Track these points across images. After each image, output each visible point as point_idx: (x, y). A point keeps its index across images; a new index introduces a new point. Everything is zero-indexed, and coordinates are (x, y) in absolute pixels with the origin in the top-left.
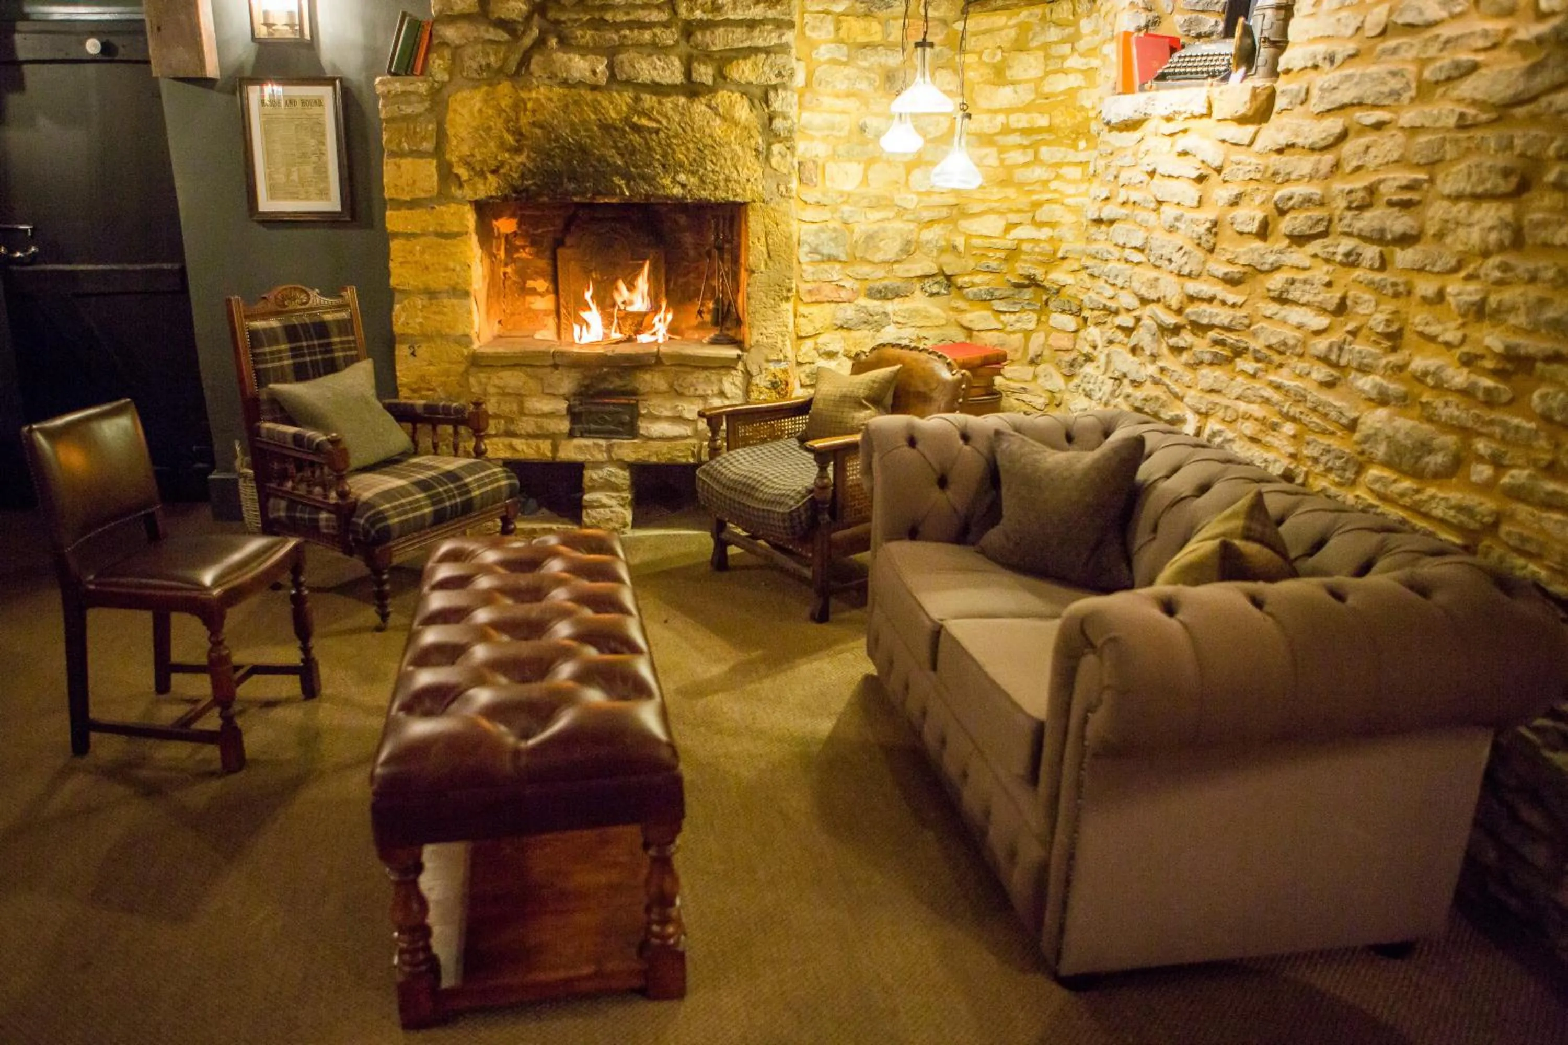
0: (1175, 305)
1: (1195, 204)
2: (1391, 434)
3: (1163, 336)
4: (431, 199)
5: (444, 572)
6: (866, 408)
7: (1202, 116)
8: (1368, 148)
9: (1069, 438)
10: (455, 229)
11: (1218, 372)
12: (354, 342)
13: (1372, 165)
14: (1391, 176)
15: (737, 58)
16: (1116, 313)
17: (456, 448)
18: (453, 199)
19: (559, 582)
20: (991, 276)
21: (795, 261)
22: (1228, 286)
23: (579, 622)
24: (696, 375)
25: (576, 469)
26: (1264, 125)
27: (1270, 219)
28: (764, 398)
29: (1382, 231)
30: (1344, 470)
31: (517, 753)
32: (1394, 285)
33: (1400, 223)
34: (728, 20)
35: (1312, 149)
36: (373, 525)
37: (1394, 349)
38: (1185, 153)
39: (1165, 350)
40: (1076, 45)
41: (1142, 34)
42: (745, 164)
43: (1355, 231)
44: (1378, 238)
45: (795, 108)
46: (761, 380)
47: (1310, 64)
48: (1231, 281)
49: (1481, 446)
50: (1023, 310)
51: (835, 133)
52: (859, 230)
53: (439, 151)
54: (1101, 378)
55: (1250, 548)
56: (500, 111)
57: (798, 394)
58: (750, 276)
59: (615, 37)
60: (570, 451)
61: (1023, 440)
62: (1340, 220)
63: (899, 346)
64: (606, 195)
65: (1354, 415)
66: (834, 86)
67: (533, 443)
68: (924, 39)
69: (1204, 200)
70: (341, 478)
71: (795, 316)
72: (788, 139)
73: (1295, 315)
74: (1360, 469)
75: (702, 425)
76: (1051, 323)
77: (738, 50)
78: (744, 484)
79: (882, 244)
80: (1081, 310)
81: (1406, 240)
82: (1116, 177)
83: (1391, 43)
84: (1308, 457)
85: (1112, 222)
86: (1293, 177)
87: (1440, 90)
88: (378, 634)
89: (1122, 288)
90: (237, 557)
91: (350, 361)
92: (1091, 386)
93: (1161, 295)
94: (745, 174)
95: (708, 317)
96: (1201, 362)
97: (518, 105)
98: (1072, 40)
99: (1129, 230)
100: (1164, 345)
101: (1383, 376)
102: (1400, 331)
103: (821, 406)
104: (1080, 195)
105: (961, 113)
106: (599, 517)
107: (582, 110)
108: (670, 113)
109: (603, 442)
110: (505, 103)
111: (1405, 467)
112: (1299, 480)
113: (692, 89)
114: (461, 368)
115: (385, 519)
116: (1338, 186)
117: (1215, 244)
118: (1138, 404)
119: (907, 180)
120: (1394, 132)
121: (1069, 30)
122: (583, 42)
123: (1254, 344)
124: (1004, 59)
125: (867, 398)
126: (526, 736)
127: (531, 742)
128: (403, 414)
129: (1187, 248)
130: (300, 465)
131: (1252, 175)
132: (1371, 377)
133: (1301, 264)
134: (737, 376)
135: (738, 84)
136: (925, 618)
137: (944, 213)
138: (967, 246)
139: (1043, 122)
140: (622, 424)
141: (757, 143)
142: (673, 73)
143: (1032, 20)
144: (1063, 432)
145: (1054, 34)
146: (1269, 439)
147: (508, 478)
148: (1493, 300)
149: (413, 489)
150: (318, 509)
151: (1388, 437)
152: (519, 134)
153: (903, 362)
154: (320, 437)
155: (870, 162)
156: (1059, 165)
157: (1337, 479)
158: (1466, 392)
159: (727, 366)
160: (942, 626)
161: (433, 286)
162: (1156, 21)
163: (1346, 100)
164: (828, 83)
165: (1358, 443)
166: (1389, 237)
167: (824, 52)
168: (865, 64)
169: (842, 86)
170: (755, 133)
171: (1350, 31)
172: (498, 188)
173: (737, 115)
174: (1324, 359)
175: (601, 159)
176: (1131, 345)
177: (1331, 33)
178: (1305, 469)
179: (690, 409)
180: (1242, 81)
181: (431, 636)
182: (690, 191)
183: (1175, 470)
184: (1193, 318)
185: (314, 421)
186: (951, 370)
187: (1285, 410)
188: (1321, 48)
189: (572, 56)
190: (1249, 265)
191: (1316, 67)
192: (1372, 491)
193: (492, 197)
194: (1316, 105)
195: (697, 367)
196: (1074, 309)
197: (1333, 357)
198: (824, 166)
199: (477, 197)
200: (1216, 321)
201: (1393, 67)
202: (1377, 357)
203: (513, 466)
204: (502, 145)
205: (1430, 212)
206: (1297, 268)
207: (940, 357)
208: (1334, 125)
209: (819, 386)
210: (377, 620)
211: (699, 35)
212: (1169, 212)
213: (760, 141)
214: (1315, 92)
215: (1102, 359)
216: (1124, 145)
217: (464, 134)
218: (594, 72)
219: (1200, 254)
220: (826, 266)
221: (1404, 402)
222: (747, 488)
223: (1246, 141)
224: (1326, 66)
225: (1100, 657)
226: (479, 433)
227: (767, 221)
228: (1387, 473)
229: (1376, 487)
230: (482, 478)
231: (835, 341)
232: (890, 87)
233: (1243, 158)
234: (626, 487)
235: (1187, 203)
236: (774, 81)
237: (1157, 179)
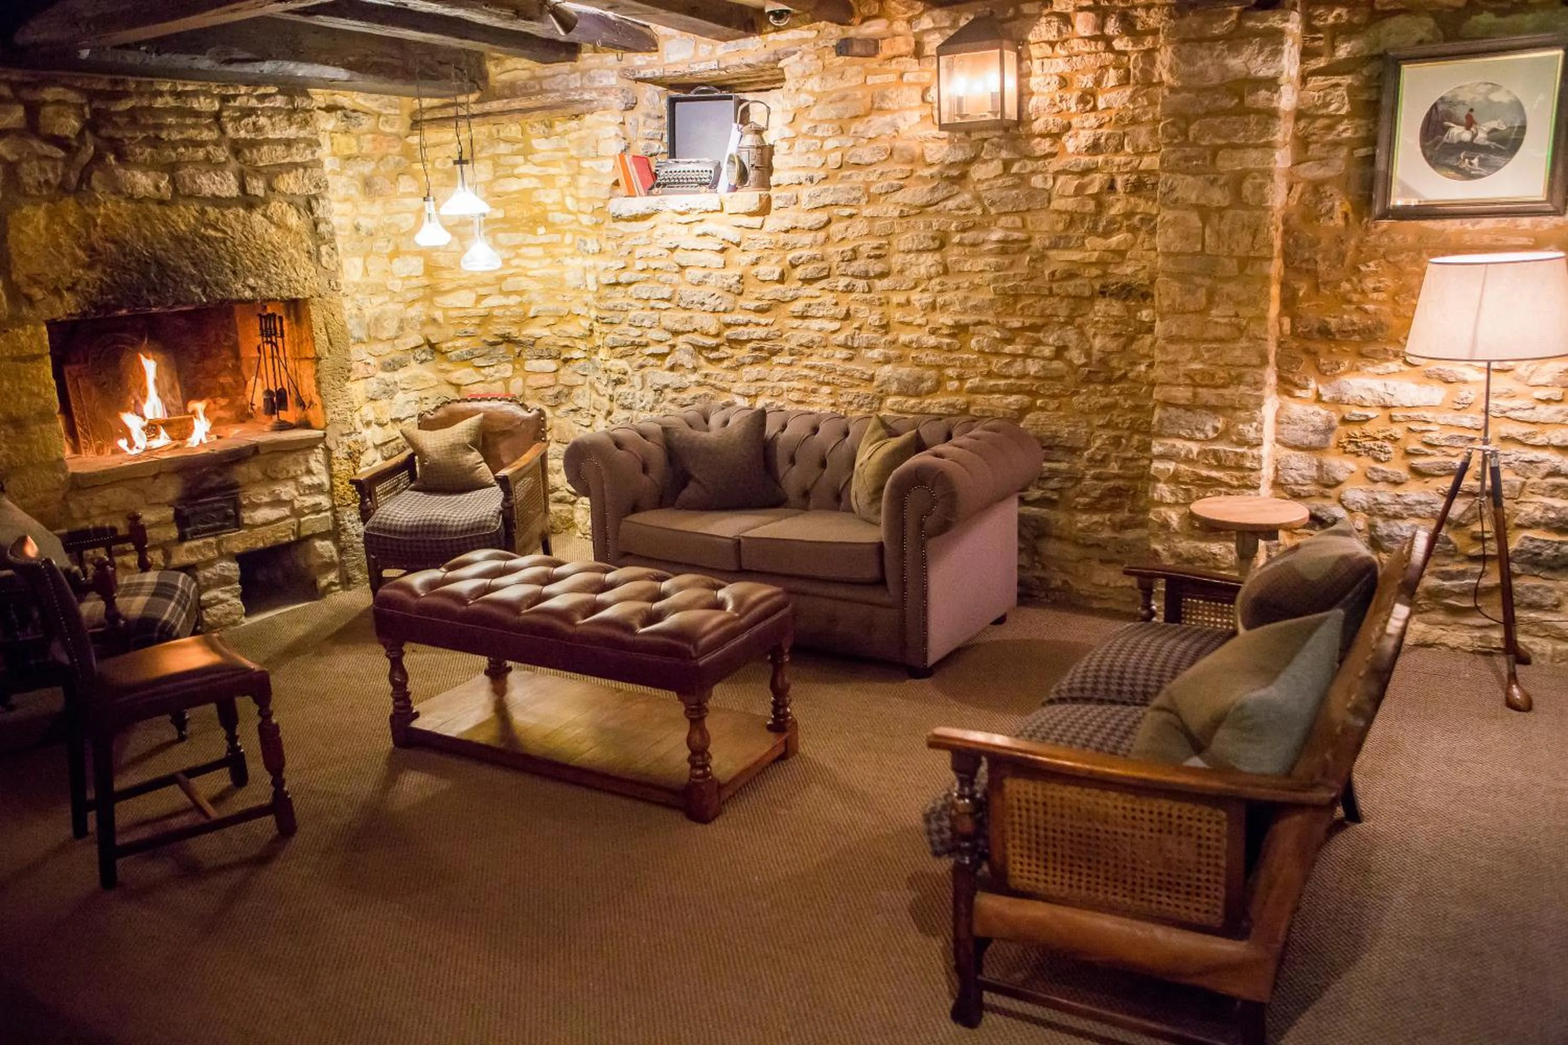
0: (713, 331)
1: (721, 266)
2: (898, 377)
3: (702, 353)
7: (714, 212)
8: (847, 228)
10: (34, 352)
11: (759, 368)
13: (851, 238)
14: (865, 242)
15: (281, 173)
16: (647, 345)
18: (26, 320)
20: (469, 340)
21: (350, 345)
22: (759, 314)
24: (285, 459)
26: (768, 217)
27: (786, 271)
28: (344, 469)
29: (867, 272)
30: (872, 403)
32: (879, 299)
33: (878, 267)
34: (269, 139)
35: (810, 230)
37: (887, 333)
38: (705, 235)
39: (705, 363)
40: (530, 158)
42: (301, 266)
43: (849, 273)
44: (866, 276)
45: (330, 213)
46: (340, 453)
47: (794, 182)
48: (760, 311)
49: (950, 372)
50: (499, 362)
52: (370, 314)
54: (639, 393)
56: (68, 228)
58: (317, 363)
59: (174, 155)
60: (183, 556)
62: (837, 268)
64: (185, 304)
65: (871, 372)
66: (340, 193)
68: (460, 158)
69: (728, 263)
72: (333, 241)
73: (815, 324)
74: (882, 400)
76: (527, 368)
77: (281, 165)
79: (385, 324)
81: (882, 275)
82: (630, 253)
83: (846, 173)
84: (844, 403)
85: (630, 284)
86: (799, 246)
87: (882, 198)
89: (650, 328)
93: (697, 327)
94: (302, 273)
96: (743, 364)
97: (87, 222)
98: (524, 153)
99: (651, 288)
100: (704, 359)
101: (883, 348)
102: (888, 323)
106: (219, 613)
107: (153, 223)
108: (234, 223)
109: (211, 540)
110: (72, 219)
111: (910, 392)
113: (249, 202)
114: (60, 496)
116: (830, 250)
117: (743, 290)
120: (861, 219)
122: (141, 158)
123: (787, 346)
125: (472, 443)
129: (718, 294)
131: (767, 246)
132: (876, 350)
133: (814, 295)
134: (319, 453)
135: (284, 194)
137: (421, 292)
138: (446, 317)
140: (228, 518)
142: (229, 187)
146: (811, 399)
148: (940, 300)
151: (896, 380)
152: (91, 249)
153: (484, 411)
158: (937, 347)
159: (308, 446)
160: (737, 537)
161: (15, 414)
162: (629, 146)
163: (827, 202)
165: (878, 387)
166: (872, 274)
168: (351, 173)
169: (343, 193)
170: (305, 237)
171: (818, 166)
172: (78, 305)
173: (288, 223)
174: (845, 346)
175: (178, 270)
176: (666, 365)
177: (804, 165)
178: (844, 409)
179: (287, 492)
180: (733, 189)
182: (258, 292)
184: (731, 337)
187: (820, 380)
188: (803, 174)
189: (134, 172)
190: (774, 300)
191: (800, 184)
194: (805, 204)
195: (286, 452)
196: (553, 354)
197: (850, 343)
200: (753, 337)
201: (851, 185)
202: (876, 339)
204: (75, 261)
205: (893, 260)
206: (811, 297)
208: (823, 216)
211: (244, 153)
212: (695, 273)
213: (311, 244)
214: (803, 198)
215: (637, 380)
216: (631, 231)
218: (157, 188)
219: (730, 297)
220: (358, 347)
221: (900, 359)
223: (758, 227)
224: (808, 183)
226: (144, 546)
227: (324, 310)
228: (899, 398)
229: (895, 407)
231: (370, 412)
232: (370, 192)
233: (757, 236)
234: (237, 578)
235: (714, 266)
236: (314, 192)
237: (677, 252)
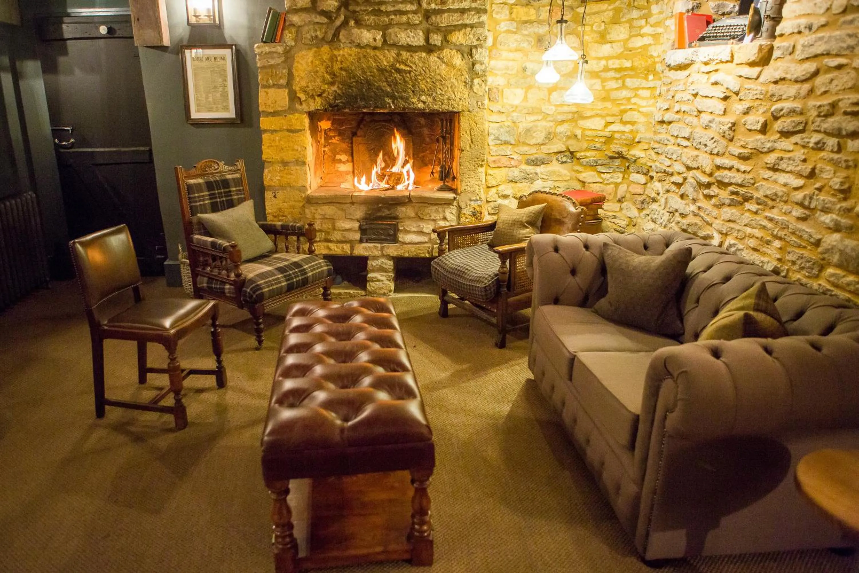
0: (708, 171)
1: (722, 113)
2: (842, 249)
3: (700, 188)
4: (285, 111)
5: (296, 322)
6: (527, 227)
7: (727, 62)
8: (832, 80)
9: (646, 247)
10: (298, 128)
11: (734, 210)
12: (243, 190)
13: (834, 90)
14: (846, 97)
15: (455, 31)
16: (672, 175)
17: (298, 248)
18: (296, 111)
19: (360, 329)
20: (596, 152)
21: (486, 144)
22: (741, 161)
23: (373, 353)
24: (430, 208)
25: (364, 260)
26: (766, 67)
27: (768, 122)
28: (468, 222)
29: (840, 130)
30: (812, 269)
31: (342, 430)
32: (846, 161)
33: (851, 125)
34: (450, 9)
35: (796, 81)
36: (254, 293)
37: (845, 199)
38: (716, 83)
39: (701, 197)
40: (649, 20)
41: (690, 14)
42: (458, 90)
43: (822, 130)
44: (837, 133)
45: (487, 58)
46: (467, 211)
47: (796, 31)
48: (743, 158)
50: (614, 172)
51: (509, 72)
52: (522, 126)
53: (289, 85)
54: (662, 212)
55: (759, 316)
56: (322, 62)
57: (487, 219)
58: (461, 153)
59: (387, 20)
60: (361, 250)
61: (620, 249)
62: (813, 123)
63: (545, 192)
64: (381, 108)
65: (819, 237)
66: (508, 46)
67: (340, 245)
68: (562, 19)
69: (727, 110)
70: (237, 267)
71: (486, 175)
72: (483, 76)
73: (782, 178)
74: (822, 268)
75: (434, 236)
76: (631, 179)
77: (455, 26)
78: (459, 270)
79: (534, 135)
80: (648, 172)
81: (855, 135)
82: (673, 97)
83: (849, 17)
84: (788, 261)
85: (670, 123)
86: (784, 97)
88: (256, 352)
89: (676, 161)
90: (182, 311)
91: (241, 201)
92: (656, 216)
93: (700, 165)
94: (459, 95)
95: (437, 175)
96: (724, 204)
97: (334, 58)
98: (646, 17)
99: (680, 128)
100: (701, 193)
101: (838, 215)
102: (850, 188)
103: (501, 226)
104: (649, 106)
105: (582, 60)
106: (376, 286)
107: (369, 61)
108: (417, 62)
109: (379, 245)
110: (325, 57)
111: (851, 268)
112: (783, 274)
113: (429, 48)
114: (301, 204)
115: (261, 289)
116: (812, 103)
117: (733, 136)
118: (684, 227)
119: (549, 98)
120: (849, 71)
121: (646, 11)
122: (368, 22)
123: (756, 195)
124: (606, 29)
125: (527, 222)
126: (346, 419)
127: (350, 423)
128: (269, 230)
129: (716, 138)
130: (214, 258)
131: (758, 96)
132: (830, 215)
133: (787, 148)
134: (454, 209)
135: (455, 45)
136: (564, 350)
137: (570, 116)
138: (583, 135)
139: (628, 64)
140: (389, 235)
141: (466, 78)
142: (419, 39)
143: (622, 6)
144: (642, 244)
145: (635, 14)
146: (764, 249)
147: (327, 265)
149: (276, 272)
150: (224, 283)
151: (840, 250)
152: (333, 75)
153: (548, 202)
154: (225, 243)
155: (529, 87)
156: (637, 89)
157: (807, 274)
159: (448, 203)
160: (575, 356)
161: (286, 159)
162: (698, 6)
163: (819, 52)
164: (505, 43)
165: (822, 253)
166: (844, 133)
167: (503, 26)
168: (526, 32)
169: (513, 45)
170: (464, 73)
171: (822, 11)
172: (322, 104)
173: (454, 63)
174: (801, 204)
175: (379, 88)
176: (680, 193)
177: (809, 12)
178: (787, 267)
179: (428, 227)
180: (752, 41)
181: (291, 360)
182: (428, 106)
183: (709, 267)
184: (719, 179)
185: (222, 234)
186: (575, 207)
187: (775, 233)
188: (803, 21)
189: (363, 30)
190: (755, 149)
191: (800, 32)
192: (829, 281)
193: (318, 110)
194: (799, 55)
195: (432, 204)
196: (645, 171)
197: (806, 203)
198: (502, 91)
199: (310, 110)
200: (733, 181)
201: (850, 32)
202: (834, 204)
203: (330, 258)
204: (324, 81)
206: (785, 151)
207: (568, 199)
208: (811, 67)
209: (500, 215)
210: (257, 343)
211: (433, 18)
212: (705, 118)
213: (467, 77)
214: (799, 47)
215: (663, 201)
216: (678, 78)
217: (303, 74)
218: (375, 40)
219: (724, 142)
220: (504, 147)
221: (851, 230)
222: (459, 273)
223: (755, 77)
224: (807, 32)
225: (675, 382)
226: (311, 240)
227: (471, 122)
228: (838, 271)
229: (832, 279)
230: (313, 266)
231: (508, 189)
232: (541, 46)
233: (752, 86)
234: (391, 270)
235: (717, 112)
236: (475, 43)
237: (698, 98)
